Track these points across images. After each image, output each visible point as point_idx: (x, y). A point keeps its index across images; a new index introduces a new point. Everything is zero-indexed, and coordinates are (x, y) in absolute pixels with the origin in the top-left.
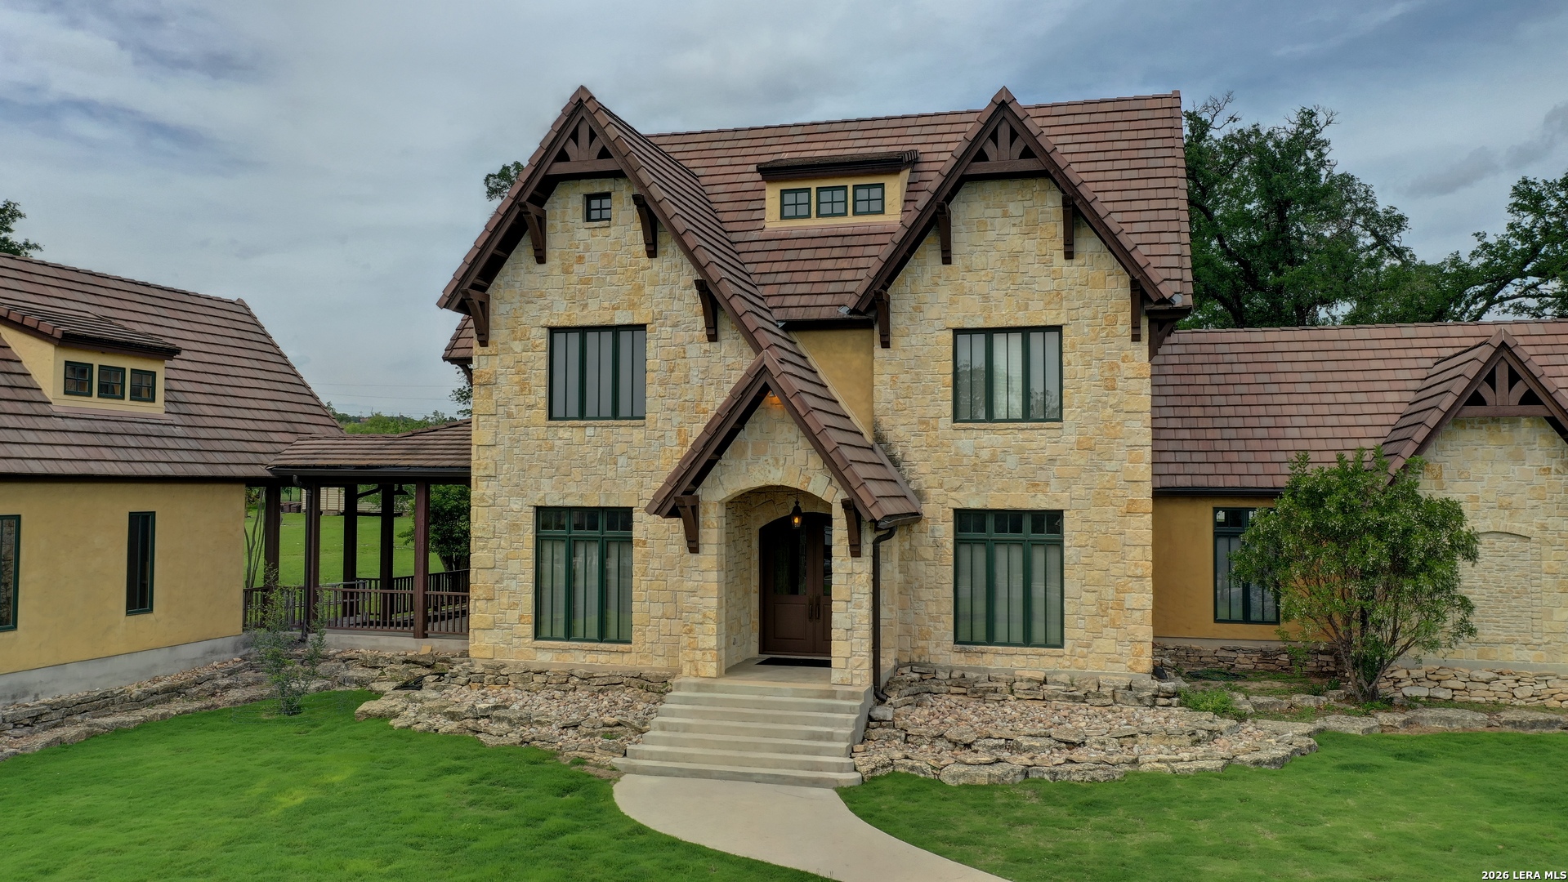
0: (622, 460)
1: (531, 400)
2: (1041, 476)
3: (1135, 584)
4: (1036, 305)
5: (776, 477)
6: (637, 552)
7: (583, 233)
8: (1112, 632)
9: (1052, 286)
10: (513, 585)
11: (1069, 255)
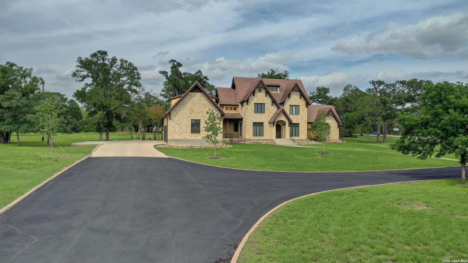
0: (262, 117)
1: (253, 111)
2: (297, 120)
3: (305, 130)
4: (297, 103)
5: (281, 119)
6: (264, 127)
7: (258, 93)
8: (304, 135)
9: (299, 101)
10: (251, 131)
11: (300, 98)
